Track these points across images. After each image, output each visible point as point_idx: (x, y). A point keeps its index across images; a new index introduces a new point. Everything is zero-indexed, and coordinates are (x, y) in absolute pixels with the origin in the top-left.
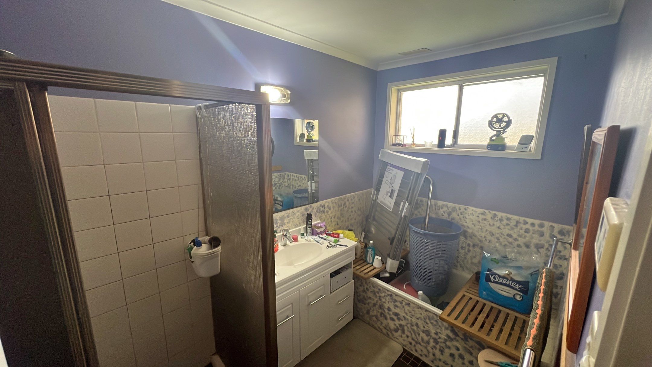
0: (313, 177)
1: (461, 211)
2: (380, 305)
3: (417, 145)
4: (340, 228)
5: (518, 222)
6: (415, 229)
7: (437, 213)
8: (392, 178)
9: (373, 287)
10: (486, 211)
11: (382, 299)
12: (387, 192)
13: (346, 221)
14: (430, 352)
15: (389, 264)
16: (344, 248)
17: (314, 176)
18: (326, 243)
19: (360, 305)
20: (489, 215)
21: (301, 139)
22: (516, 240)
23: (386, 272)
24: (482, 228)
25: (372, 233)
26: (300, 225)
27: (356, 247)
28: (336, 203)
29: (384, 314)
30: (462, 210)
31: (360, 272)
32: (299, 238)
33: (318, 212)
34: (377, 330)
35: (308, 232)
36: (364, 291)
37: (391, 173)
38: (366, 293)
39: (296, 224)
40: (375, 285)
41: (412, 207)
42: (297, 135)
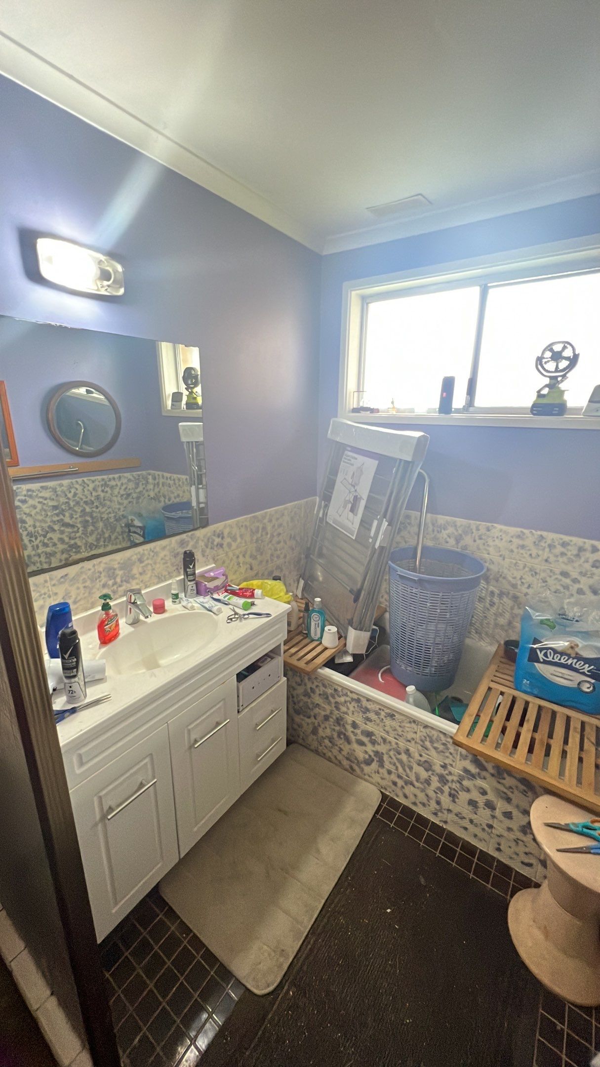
0: (200, 478)
1: (480, 533)
2: (337, 719)
3: (398, 411)
4: (256, 575)
5: (581, 549)
6: (401, 571)
7: (435, 539)
8: (354, 473)
9: (324, 686)
10: (525, 531)
11: (341, 707)
12: (346, 502)
13: (267, 561)
14: (431, 799)
15: (353, 638)
16: (264, 620)
17: (201, 475)
18: (227, 611)
19: (298, 719)
20: (531, 536)
21: (175, 403)
22: (576, 581)
23: (346, 652)
24: (517, 562)
25: (317, 580)
26: (171, 577)
27: (288, 614)
28: (246, 527)
29: (345, 734)
30: (483, 530)
31: (299, 660)
32: (168, 604)
33: (210, 547)
34: (331, 762)
35: (189, 590)
36: (306, 694)
37: (352, 465)
38: (309, 697)
39: (162, 575)
40: (326, 683)
41: (394, 528)
42: (167, 394)
